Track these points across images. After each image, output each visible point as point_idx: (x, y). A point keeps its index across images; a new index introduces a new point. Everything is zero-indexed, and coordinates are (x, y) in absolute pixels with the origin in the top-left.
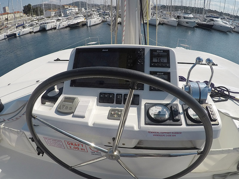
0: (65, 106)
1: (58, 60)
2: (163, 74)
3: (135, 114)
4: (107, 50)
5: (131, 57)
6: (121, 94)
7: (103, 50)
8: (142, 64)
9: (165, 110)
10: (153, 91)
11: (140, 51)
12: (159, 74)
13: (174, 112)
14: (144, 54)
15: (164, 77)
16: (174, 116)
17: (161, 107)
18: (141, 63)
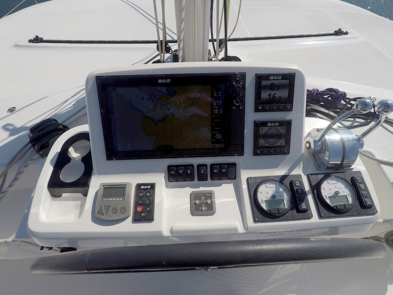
0: (110, 206)
1: (37, 40)
2: (278, 124)
3: (233, 199)
4: (169, 81)
5: (218, 94)
6: (206, 165)
7: (160, 81)
8: (241, 108)
9: (281, 190)
10: (260, 155)
11: (236, 80)
12: (271, 126)
13: (297, 195)
14: (244, 86)
15: (280, 129)
16: (299, 203)
17: (274, 186)
18: (239, 106)
